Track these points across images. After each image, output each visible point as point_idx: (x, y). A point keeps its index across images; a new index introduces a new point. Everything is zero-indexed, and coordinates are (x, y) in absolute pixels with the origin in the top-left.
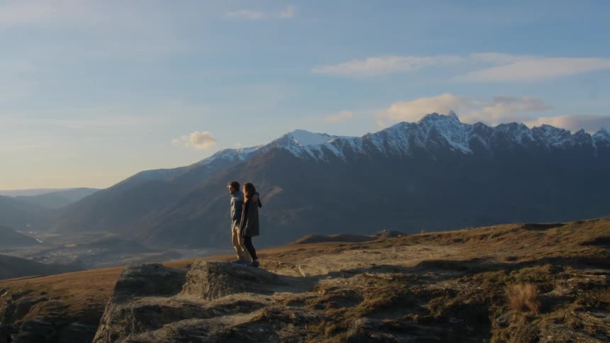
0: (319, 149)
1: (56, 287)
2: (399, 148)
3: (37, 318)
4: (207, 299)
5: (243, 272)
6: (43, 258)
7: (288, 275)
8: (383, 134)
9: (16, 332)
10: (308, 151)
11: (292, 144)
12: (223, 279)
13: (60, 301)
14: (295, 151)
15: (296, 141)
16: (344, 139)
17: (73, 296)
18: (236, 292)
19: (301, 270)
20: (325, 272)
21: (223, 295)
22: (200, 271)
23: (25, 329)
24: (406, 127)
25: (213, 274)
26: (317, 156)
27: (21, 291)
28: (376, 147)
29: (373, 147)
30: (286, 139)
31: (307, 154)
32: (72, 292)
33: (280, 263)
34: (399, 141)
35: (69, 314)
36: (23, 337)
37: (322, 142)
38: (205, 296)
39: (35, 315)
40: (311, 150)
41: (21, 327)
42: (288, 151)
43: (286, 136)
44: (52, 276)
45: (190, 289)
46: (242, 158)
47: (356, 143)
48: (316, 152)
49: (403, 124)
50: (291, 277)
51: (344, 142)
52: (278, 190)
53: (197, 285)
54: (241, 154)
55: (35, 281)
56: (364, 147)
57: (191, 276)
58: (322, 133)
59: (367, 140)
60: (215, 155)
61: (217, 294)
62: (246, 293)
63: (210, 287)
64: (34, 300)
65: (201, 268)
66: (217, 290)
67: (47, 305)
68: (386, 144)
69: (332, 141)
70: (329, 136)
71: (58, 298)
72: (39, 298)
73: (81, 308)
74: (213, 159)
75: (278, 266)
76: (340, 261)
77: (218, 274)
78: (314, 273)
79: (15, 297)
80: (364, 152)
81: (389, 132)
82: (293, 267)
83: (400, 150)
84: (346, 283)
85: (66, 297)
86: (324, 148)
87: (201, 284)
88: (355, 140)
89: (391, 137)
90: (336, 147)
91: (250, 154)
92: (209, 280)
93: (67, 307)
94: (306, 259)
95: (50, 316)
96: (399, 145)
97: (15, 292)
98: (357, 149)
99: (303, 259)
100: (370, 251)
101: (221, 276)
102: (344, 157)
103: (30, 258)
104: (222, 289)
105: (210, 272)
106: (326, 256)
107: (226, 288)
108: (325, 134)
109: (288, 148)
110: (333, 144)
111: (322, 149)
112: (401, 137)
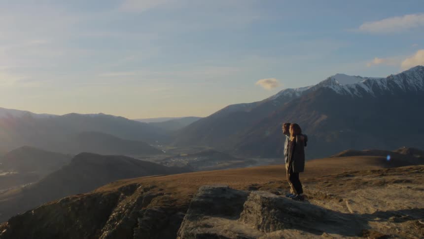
0: (354, 87)
1: (170, 185)
2: (415, 85)
3: (156, 208)
4: (260, 230)
5: (293, 210)
6: (166, 163)
7: (335, 210)
8: (403, 75)
9: (141, 217)
10: (346, 89)
11: (334, 84)
12: (275, 214)
13: (171, 196)
14: (337, 89)
15: (337, 82)
16: (373, 80)
17: (179, 192)
18: (287, 228)
19: (348, 206)
20: (372, 210)
21: (274, 230)
22: (254, 203)
23: (147, 215)
24: (421, 70)
25: (266, 208)
26: (353, 93)
27: (149, 186)
28: (397, 85)
29: (396, 85)
30: (330, 81)
31: (346, 91)
32: (179, 189)
33: (328, 194)
34: (415, 80)
35: (177, 206)
36: (145, 221)
37: (356, 82)
38: (259, 227)
39: (154, 205)
40: (349, 89)
41: (145, 213)
42: (331, 89)
43: (330, 79)
44: (170, 176)
45: (246, 218)
46: (298, 95)
47: (382, 82)
48: (352, 90)
49: (419, 67)
50: (339, 213)
51: (373, 82)
52: (324, 117)
53: (252, 216)
54: (298, 92)
55: (159, 179)
56: (388, 85)
57: (248, 207)
58: (356, 76)
59: (390, 80)
60: (279, 93)
61: (269, 228)
62: (295, 230)
63: (263, 219)
64: (155, 194)
65: (256, 200)
66: (269, 223)
67: (163, 199)
68: (405, 82)
69: (364, 81)
70: (361, 78)
71: (170, 194)
72: (159, 192)
73: (184, 202)
74: (278, 96)
75: (326, 197)
76: (386, 196)
77: (270, 209)
78: (361, 211)
79: (146, 190)
80: (389, 89)
81: (408, 74)
82: (341, 201)
83: (417, 87)
84: (397, 230)
85: (175, 193)
86: (358, 87)
87: (255, 215)
88: (381, 80)
89: (409, 77)
90: (367, 85)
91: (304, 92)
92: (262, 213)
93: (175, 200)
94: (353, 192)
95: (164, 207)
96: (415, 83)
97: (146, 186)
98: (383, 87)
99: (349, 191)
100: (414, 186)
101: (273, 211)
102: (373, 93)
103: (159, 163)
104: (274, 223)
105: (263, 206)
106: (370, 190)
107: (277, 223)
108: (359, 77)
109: (331, 87)
110: (365, 83)
111: (356, 87)
112: (416, 77)
